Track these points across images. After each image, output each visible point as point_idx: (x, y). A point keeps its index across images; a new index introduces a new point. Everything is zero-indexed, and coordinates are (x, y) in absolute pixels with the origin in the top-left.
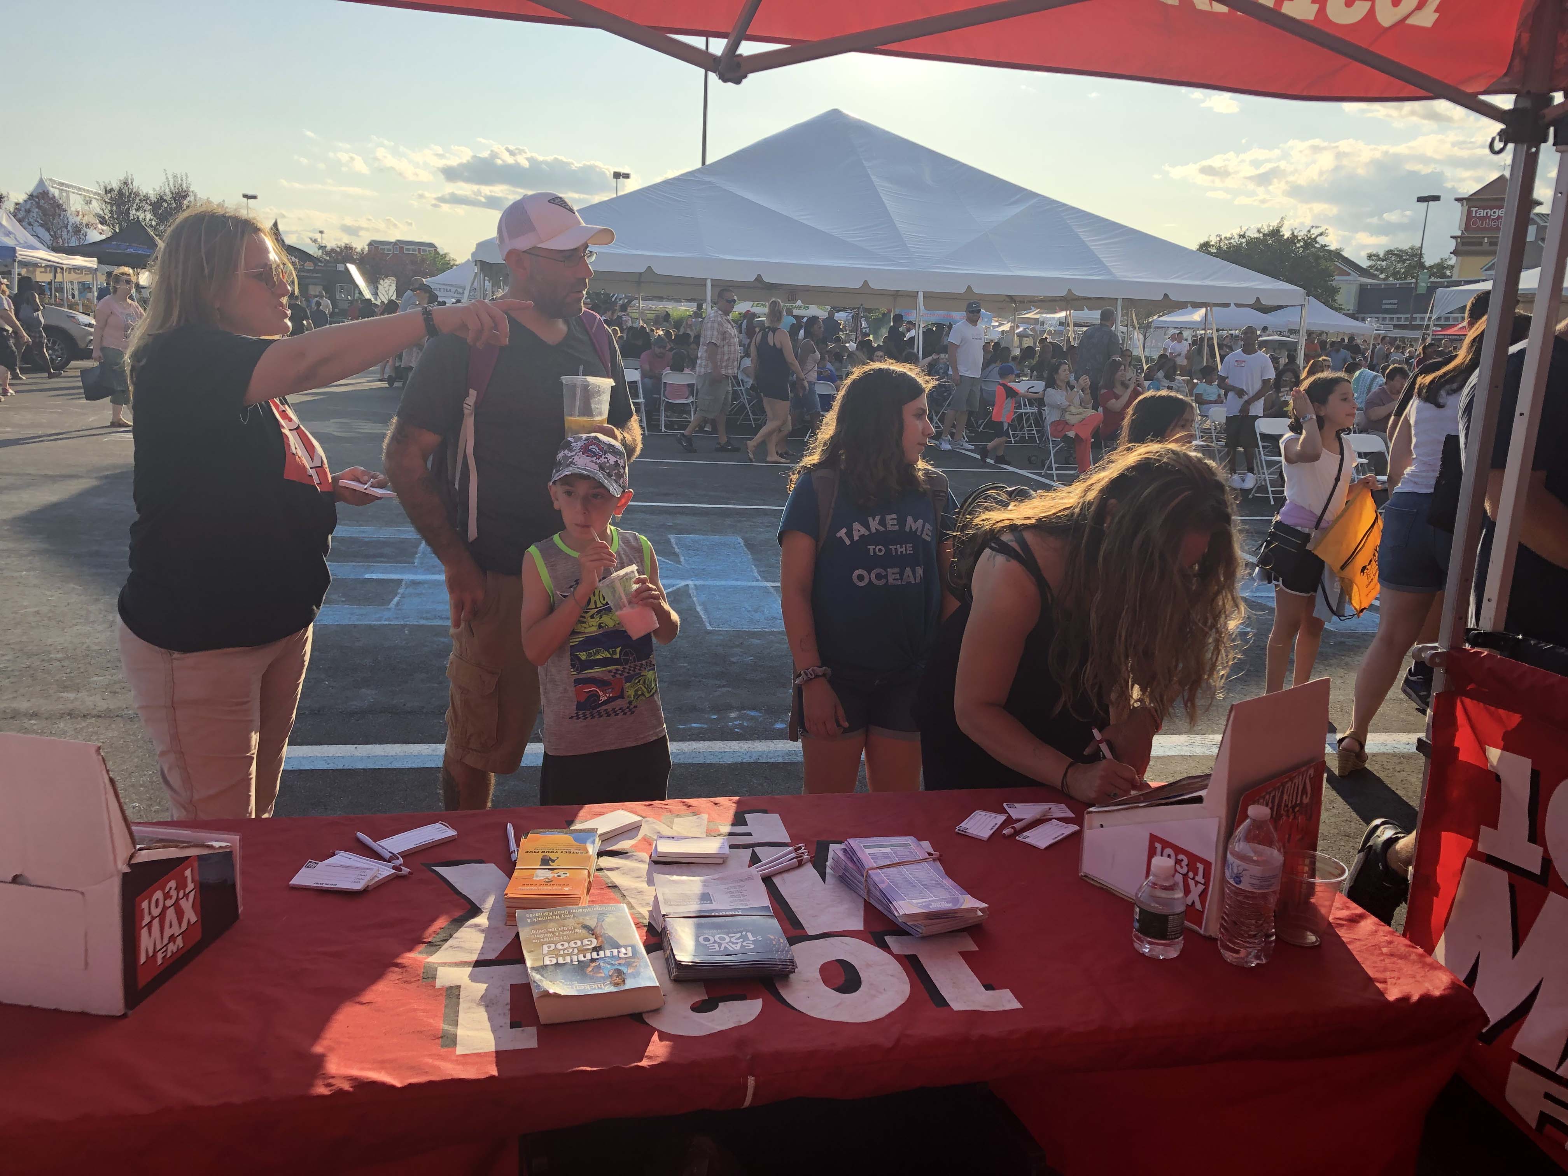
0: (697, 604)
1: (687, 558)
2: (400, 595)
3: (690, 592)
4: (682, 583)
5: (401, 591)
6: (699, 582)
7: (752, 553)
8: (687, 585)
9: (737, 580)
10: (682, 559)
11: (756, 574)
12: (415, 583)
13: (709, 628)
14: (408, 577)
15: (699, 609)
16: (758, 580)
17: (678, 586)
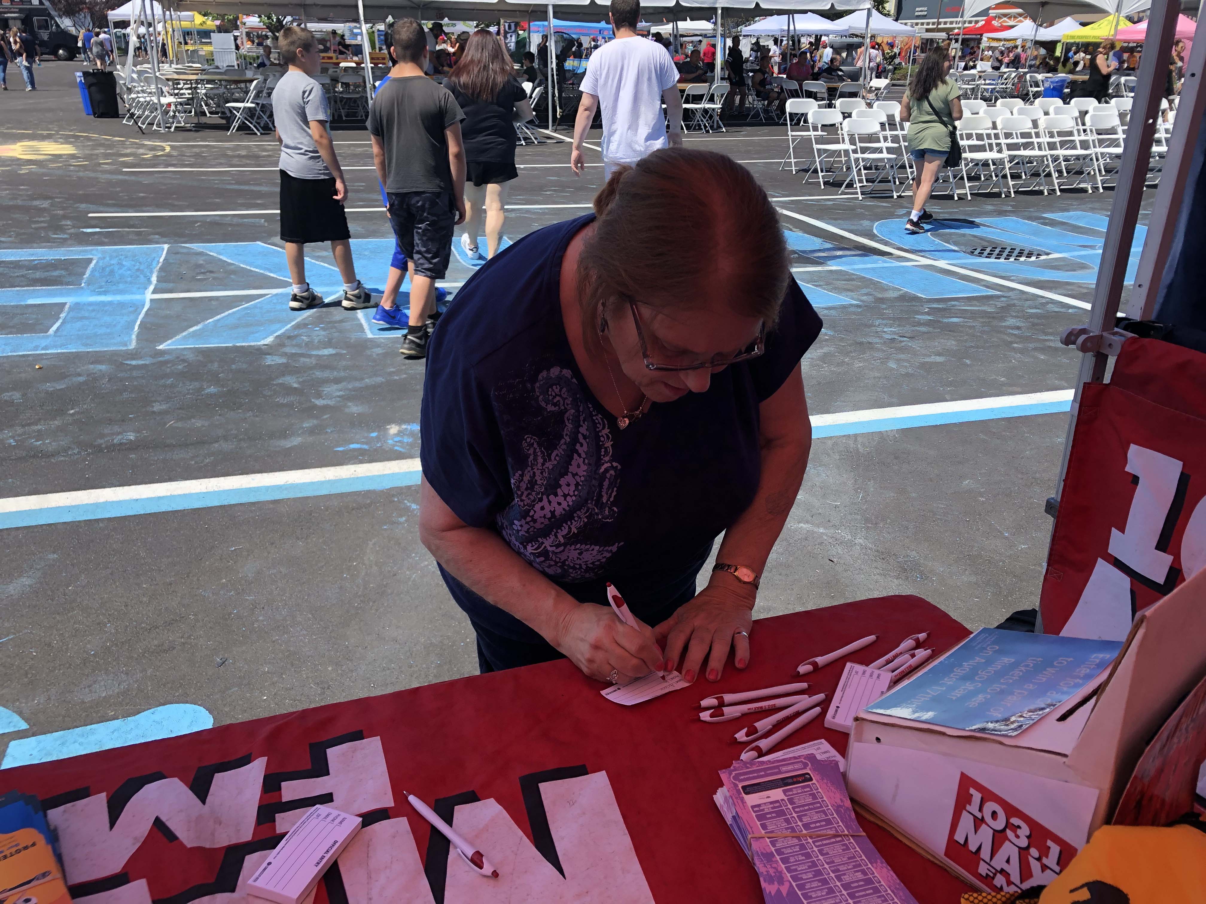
2: (61, 321)
5: (63, 315)
12: (77, 307)
13: (370, 335)
14: (69, 300)
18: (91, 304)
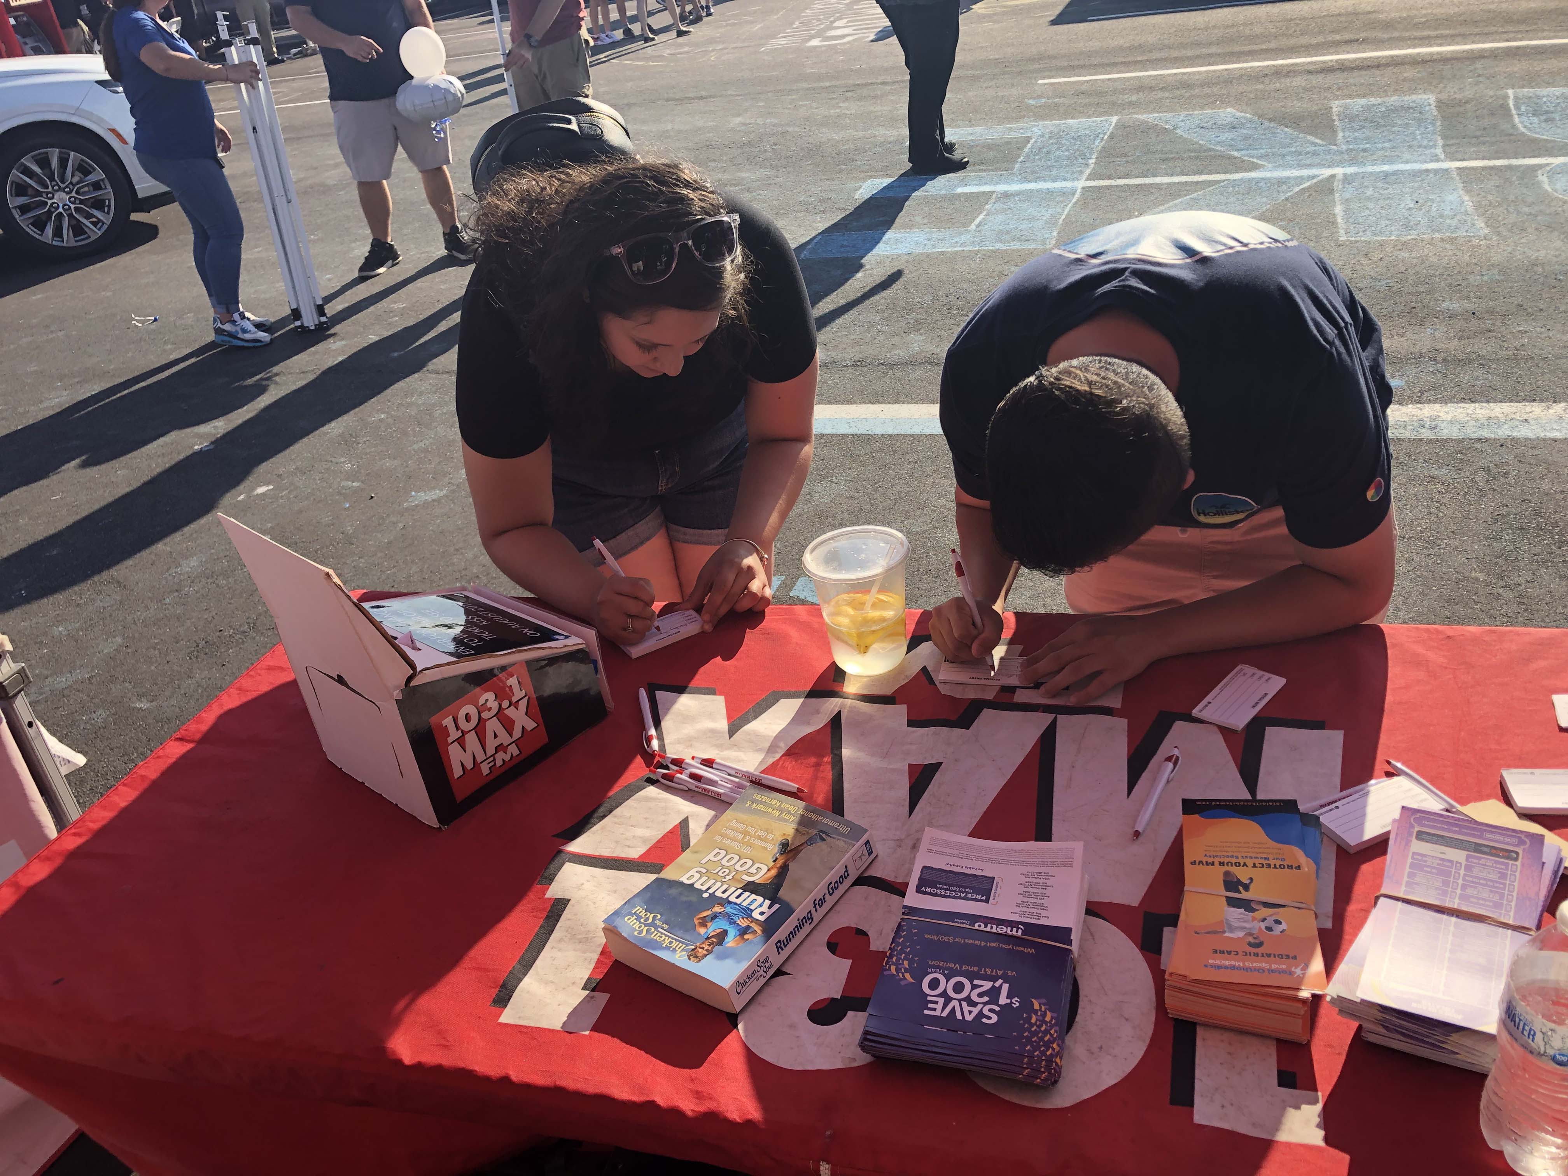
0: (1338, 203)
1: (1347, 134)
2: (985, 213)
3: (1335, 184)
4: (1326, 172)
5: (988, 207)
6: (1350, 170)
7: (1444, 118)
8: (1333, 176)
9: (1407, 162)
10: (1340, 135)
11: (1439, 151)
12: (1004, 196)
13: (1343, 238)
14: (997, 189)
15: (1338, 210)
16: (1438, 160)
17: (1320, 178)
18: (1018, 193)
